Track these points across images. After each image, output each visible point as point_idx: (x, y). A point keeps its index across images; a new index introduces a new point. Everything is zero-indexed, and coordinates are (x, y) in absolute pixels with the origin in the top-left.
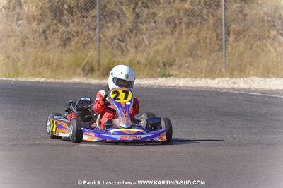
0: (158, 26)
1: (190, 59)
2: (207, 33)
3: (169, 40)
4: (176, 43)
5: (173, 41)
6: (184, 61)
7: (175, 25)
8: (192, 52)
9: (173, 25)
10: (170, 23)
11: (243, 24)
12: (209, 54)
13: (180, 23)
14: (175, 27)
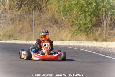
0: (7, 21)
1: (20, 34)
2: (26, 24)
3: (12, 26)
4: (14, 27)
5: (13, 27)
6: (18, 35)
7: (14, 20)
8: (21, 31)
9: (13, 20)
10: (12, 20)
11: (40, 21)
12: (28, 32)
13: (16, 20)
14: (14, 21)
